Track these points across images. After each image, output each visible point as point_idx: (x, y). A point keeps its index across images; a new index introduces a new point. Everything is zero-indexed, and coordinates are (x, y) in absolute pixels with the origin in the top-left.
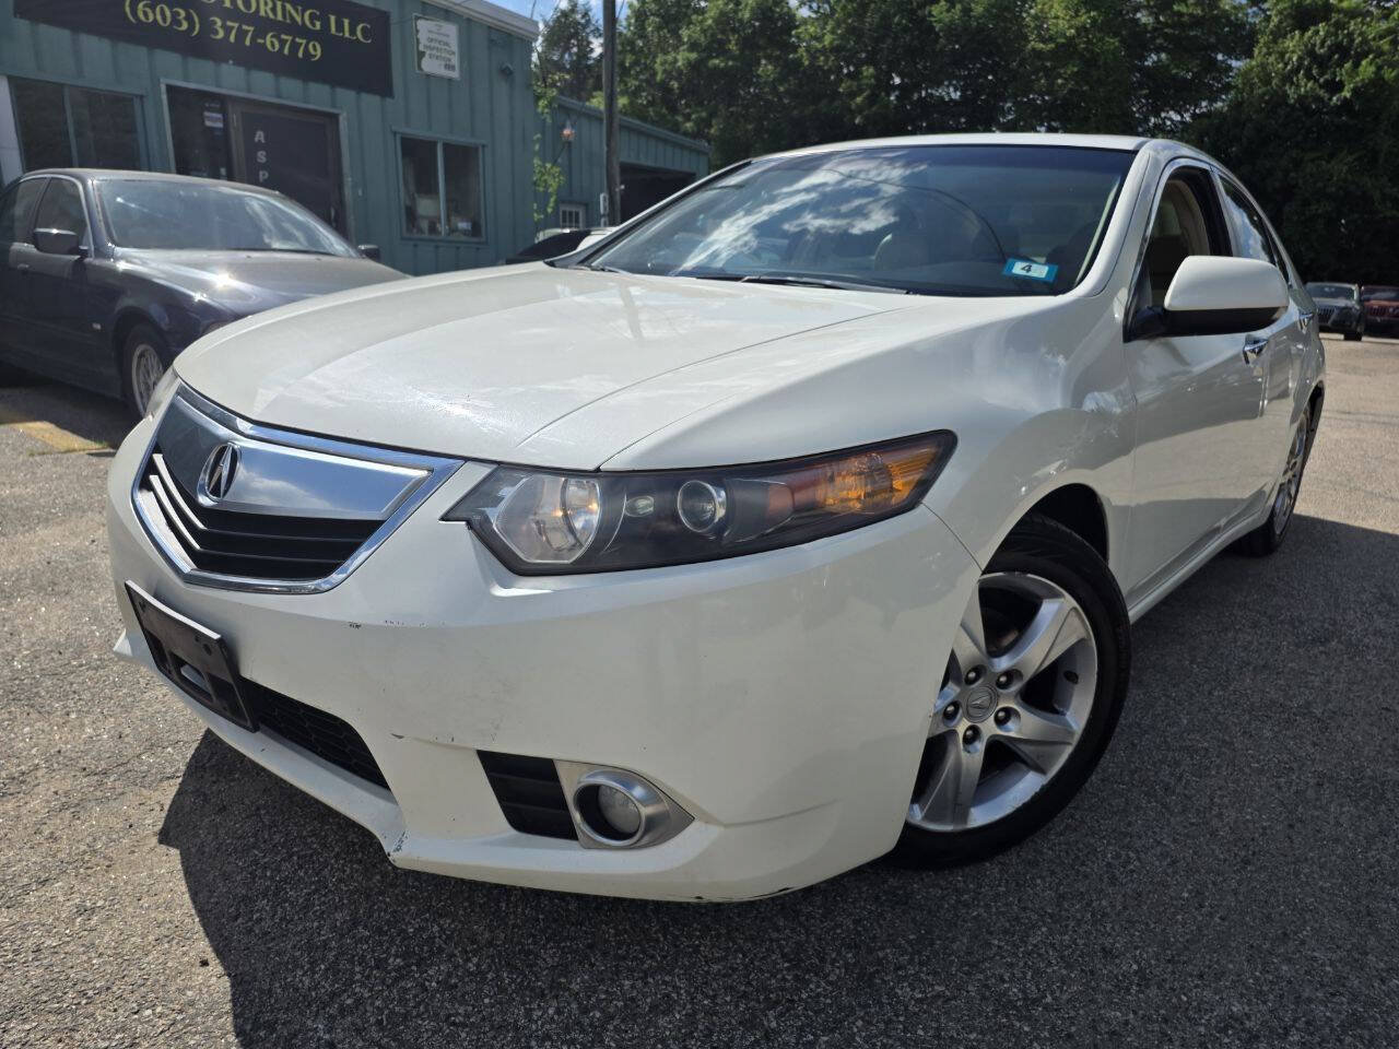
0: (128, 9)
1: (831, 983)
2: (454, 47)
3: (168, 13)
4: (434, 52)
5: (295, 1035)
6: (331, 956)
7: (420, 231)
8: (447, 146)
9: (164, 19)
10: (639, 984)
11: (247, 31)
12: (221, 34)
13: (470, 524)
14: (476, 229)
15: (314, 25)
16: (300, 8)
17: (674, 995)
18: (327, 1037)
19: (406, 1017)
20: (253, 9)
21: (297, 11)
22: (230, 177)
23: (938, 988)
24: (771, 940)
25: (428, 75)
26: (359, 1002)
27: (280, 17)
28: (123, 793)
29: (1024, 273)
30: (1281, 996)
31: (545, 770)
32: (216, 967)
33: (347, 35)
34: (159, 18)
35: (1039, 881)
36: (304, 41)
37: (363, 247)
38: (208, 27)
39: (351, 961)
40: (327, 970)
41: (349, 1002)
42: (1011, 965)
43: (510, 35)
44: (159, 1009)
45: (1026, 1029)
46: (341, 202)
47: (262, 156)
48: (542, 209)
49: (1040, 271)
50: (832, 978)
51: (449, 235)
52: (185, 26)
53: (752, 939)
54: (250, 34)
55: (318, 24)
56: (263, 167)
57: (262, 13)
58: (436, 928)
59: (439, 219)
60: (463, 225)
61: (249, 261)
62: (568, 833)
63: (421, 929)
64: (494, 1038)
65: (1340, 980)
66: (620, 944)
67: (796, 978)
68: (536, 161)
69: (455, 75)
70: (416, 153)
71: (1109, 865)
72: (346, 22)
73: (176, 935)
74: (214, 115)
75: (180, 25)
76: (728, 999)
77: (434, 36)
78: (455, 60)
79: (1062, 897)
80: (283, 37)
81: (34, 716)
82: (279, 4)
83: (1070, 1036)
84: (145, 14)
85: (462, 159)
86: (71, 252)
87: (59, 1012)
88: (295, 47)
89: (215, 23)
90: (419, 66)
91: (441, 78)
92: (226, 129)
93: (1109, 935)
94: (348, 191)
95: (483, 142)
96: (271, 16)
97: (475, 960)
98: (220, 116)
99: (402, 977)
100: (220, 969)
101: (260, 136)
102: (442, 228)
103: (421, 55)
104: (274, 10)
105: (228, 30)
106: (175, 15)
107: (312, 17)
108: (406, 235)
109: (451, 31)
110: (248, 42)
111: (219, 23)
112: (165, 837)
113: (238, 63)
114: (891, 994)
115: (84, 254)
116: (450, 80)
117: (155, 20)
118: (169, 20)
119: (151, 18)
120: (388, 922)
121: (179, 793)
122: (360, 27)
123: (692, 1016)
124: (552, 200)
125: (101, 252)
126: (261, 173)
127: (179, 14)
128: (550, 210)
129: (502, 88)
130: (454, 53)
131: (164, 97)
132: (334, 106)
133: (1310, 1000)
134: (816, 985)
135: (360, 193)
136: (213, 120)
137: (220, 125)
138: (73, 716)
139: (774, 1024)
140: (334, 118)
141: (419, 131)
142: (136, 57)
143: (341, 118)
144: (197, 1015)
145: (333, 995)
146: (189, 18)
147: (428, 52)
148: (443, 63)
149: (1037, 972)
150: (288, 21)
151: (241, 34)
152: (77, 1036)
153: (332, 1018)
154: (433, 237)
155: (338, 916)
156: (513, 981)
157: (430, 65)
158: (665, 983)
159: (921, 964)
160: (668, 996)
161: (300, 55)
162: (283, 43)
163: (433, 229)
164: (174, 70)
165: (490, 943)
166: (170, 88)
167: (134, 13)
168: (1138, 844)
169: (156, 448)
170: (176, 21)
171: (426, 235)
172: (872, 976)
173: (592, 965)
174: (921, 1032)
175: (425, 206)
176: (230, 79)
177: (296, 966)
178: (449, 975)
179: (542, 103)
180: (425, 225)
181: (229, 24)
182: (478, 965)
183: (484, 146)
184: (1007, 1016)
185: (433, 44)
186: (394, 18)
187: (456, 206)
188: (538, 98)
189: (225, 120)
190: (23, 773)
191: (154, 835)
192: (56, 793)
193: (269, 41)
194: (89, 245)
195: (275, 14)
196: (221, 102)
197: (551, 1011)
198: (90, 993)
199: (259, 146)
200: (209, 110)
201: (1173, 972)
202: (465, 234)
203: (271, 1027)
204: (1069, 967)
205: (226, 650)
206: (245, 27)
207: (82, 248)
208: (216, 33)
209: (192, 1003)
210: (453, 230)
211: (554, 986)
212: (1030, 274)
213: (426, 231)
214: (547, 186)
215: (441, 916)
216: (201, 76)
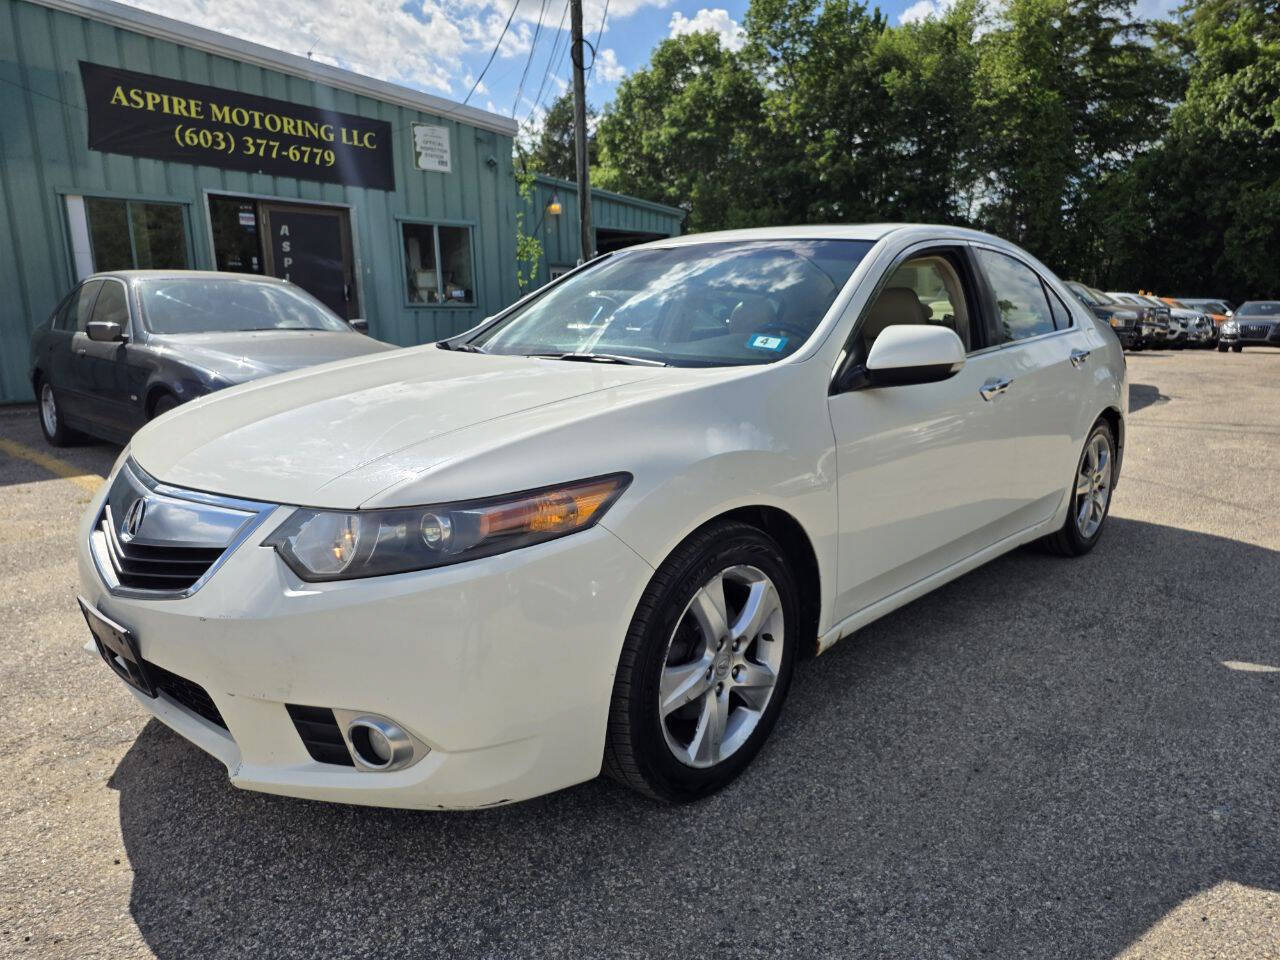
0: (177, 137)
1: (558, 877)
2: (446, 146)
3: (209, 137)
4: (429, 152)
5: (167, 907)
6: (205, 858)
7: (421, 300)
8: (442, 229)
9: (206, 142)
10: (417, 877)
11: (273, 147)
12: (252, 150)
13: (276, 547)
14: (468, 296)
15: (328, 137)
16: (316, 124)
17: (440, 885)
18: (188, 908)
19: (245, 897)
20: (279, 127)
21: (314, 127)
22: (261, 272)
23: (636, 880)
24: (526, 848)
25: (424, 171)
26: (216, 887)
27: (300, 133)
28: (89, 752)
29: (762, 345)
30: (897, 887)
31: (325, 716)
32: (126, 864)
33: (356, 143)
34: (202, 141)
35: (749, 808)
36: (320, 151)
37: (353, 322)
38: (241, 146)
39: (218, 862)
40: (200, 867)
41: (209, 887)
42: (698, 866)
43: (494, 133)
44: (79, 891)
45: (690, 907)
46: (353, 280)
47: (286, 246)
48: (526, 276)
49: (774, 343)
50: (561, 873)
51: (445, 302)
52: (223, 146)
53: (512, 848)
54: (276, 149)
55: (332, 137)
56: (287, 254)
57: (286, 131)
58: (284, 841)
59: (436, 289)
60: (457, 293)
61: (253, 340)
62: (348, 762)
63: (274, 841)
64: (302, 910)
65: (950, 877)
66: (412, 852)
67: (534, 874)
68: (520, 236)
69: (447, 169)
70: (415, 234)
71: (811, 797)
72: (355, 133)
73: (105, 845)
74: (247, 215)
75: (219, 144)
76: (478, 887)
77: (427, 138)
78: (447, 157)
79: (762, 819)
80: (303, 148)
81: (38, 699)
82: (299, 122)
83: (721, 912)
84: (191, 138)
85: (454, 238)
86: (115, 340)
87: (12, 892)
88: (313, 156)
89: (247, 141)
90: (417, 165)
91: (435, 172)
92: (257, 226)
93: (785, 845)
94: (358, 271)
95: (472, 223)
96: (293, 133)
97: (305, 861)
98: (252, 216)
99: (250, 872)
100: (128, 866)
101: (285, 230)
102: (440, 296)
103: (418, 155)
104: (295, 128)
105: (257, 146)
106: (215, 138)
107: (327, 132)
108: (408, 303)
109: (443, 134)
110: (274, 155)
111: (251, 141)
112: (112, 783)
113: (266, 172)
114: (600, 885)
115: (126, 340)
116: (443, 173)
117: (199, 143)
118: (210, 143)
119: (196, 142)
120: (251, 838)
121: (129, 753)
122: (366, 136)
123: (446, 899)
124: (535, 267)
125: (138, 339)
126: (286, 259)
127: (218, 137)
128: (533, 276)
129: (487, 176)
130: (445, 151)
131: (207, 203)
132: (345, 202)
133: (918, 890)
134: (547, 878)
135: (369, 271)
136: (246, 219)
137: (253, 223)
138: (65, 699)
139: (505, 903)
140: (346, 211)
141: (417, 217)
142: (183, 172)
143: (352, 211)
144: (104, 894)
145: (199, 884)
146: (226, 139)
147: (424, 152)
148: (437, 160)
149: (717, 870)
150: (307, 136)
151: (269, 149)
152: (22, 907)
153: (195, 896)
154: (431, 304)
155: (218, 833)
156: (328, 874)
157: (425, 163)
158: (436, 876)
159: (631, 864)
160: (435, 885)
161: (317, 162)
162: (303, 154)
163: (431, 298)
164: (213, 182)
165: (319, 851)
166: (211, 197)
167: (182, 138)
168: (841, 782)
169: (107, 503)
170: (216, 142)
171: (426, 303)
172: (591, 871)
173: (388, 865)
174: (610, 909)
175: (425, 280)
176: (260, 186)
177: (179, 865)
178: (284, 871)
179: (523, 187)
180: (424, 295)
181: (259, 141)
182: (306, 865)
183: (473, 227)
184: (679, 899)
185: (428, 145)
186: (395, 127)
187: (451, 276)
188: (520, 182)
189: (257, 219)
190: (21, 739)
191: (104, 780)
192: (42, 752)
193: (292, 153)
194: (129, 333)
195: (296, 131)
196: (254, 205)
197: (347, 894)
198: (36, 881)
199: (285, 238)
200: (244, 211)
201: (821, 871)
202: (459, 301)
203: (151, 902)
204: (743, 867)
205: (132, 641)
206: (272, 143)
207: (124, 335)
208: (248, 149)
209: (102, 887)
210: (450, 298)
211: (357, 877)
212: (767, 346)
213: (426, 301)
214: (529, 256)
215: (290, 833)
216: (237, 185)
